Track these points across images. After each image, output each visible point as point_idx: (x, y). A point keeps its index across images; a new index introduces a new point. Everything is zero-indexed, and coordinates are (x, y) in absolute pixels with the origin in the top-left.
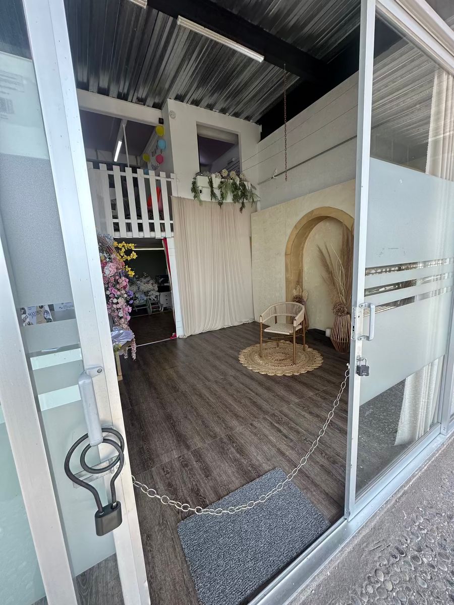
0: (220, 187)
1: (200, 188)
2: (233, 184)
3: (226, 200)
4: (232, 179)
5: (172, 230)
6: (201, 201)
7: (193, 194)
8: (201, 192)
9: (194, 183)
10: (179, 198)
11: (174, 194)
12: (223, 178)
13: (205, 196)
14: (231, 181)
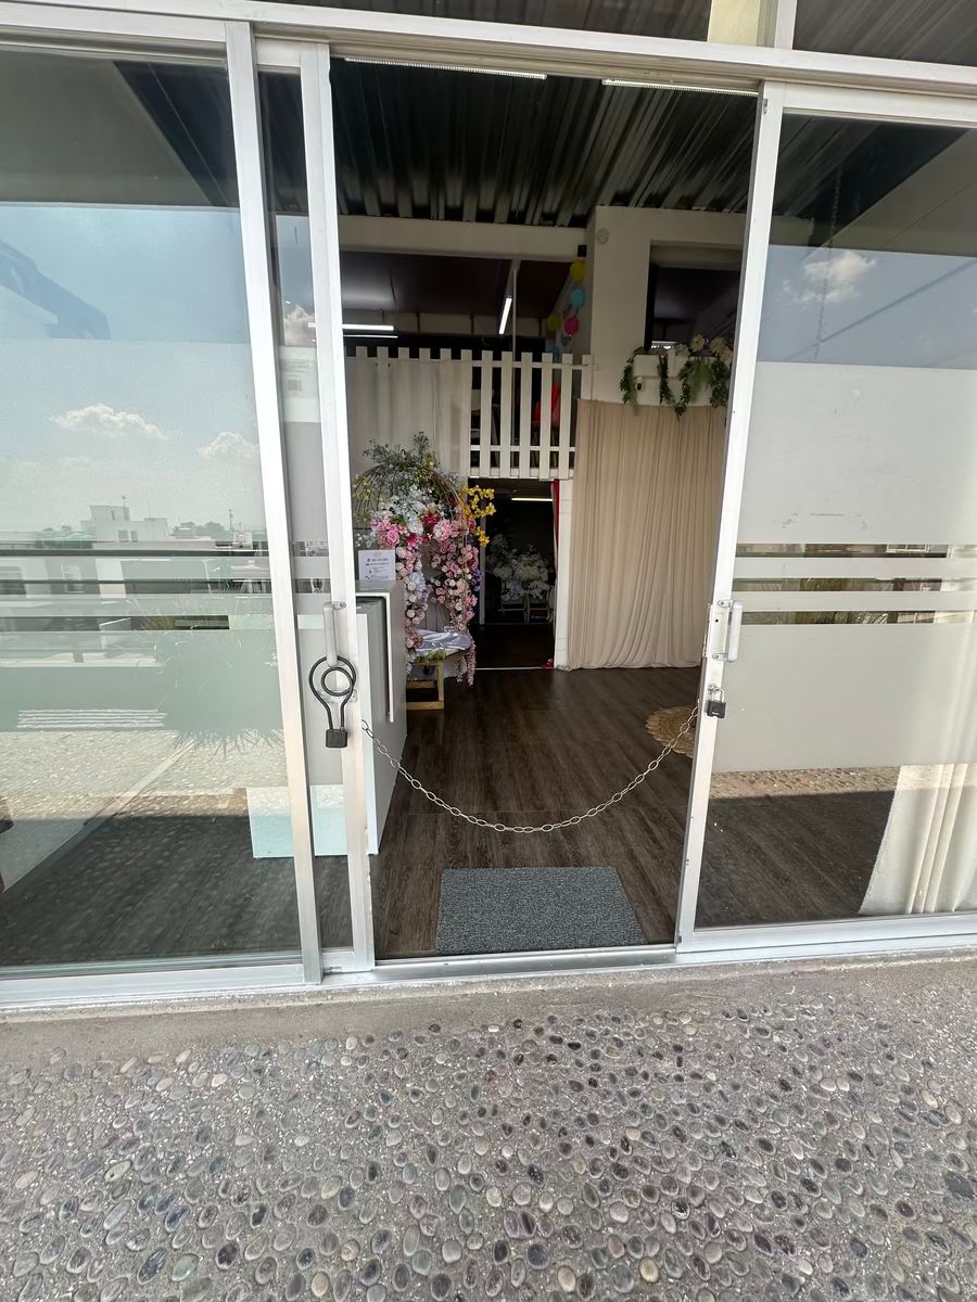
0: (683, 375)
1: (639, 380)
2: (714, 366)
3: (694, 400)
4: (714, 355)
5: (571, 465)
6: (637, 408)
7: (624, 392)
8: (639, 388)
9: (628, 371)
10: (594, 403)
11: (585, 395)
12: (692, 354)
13: (648, 397)
14: (712, 359)
